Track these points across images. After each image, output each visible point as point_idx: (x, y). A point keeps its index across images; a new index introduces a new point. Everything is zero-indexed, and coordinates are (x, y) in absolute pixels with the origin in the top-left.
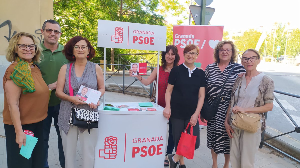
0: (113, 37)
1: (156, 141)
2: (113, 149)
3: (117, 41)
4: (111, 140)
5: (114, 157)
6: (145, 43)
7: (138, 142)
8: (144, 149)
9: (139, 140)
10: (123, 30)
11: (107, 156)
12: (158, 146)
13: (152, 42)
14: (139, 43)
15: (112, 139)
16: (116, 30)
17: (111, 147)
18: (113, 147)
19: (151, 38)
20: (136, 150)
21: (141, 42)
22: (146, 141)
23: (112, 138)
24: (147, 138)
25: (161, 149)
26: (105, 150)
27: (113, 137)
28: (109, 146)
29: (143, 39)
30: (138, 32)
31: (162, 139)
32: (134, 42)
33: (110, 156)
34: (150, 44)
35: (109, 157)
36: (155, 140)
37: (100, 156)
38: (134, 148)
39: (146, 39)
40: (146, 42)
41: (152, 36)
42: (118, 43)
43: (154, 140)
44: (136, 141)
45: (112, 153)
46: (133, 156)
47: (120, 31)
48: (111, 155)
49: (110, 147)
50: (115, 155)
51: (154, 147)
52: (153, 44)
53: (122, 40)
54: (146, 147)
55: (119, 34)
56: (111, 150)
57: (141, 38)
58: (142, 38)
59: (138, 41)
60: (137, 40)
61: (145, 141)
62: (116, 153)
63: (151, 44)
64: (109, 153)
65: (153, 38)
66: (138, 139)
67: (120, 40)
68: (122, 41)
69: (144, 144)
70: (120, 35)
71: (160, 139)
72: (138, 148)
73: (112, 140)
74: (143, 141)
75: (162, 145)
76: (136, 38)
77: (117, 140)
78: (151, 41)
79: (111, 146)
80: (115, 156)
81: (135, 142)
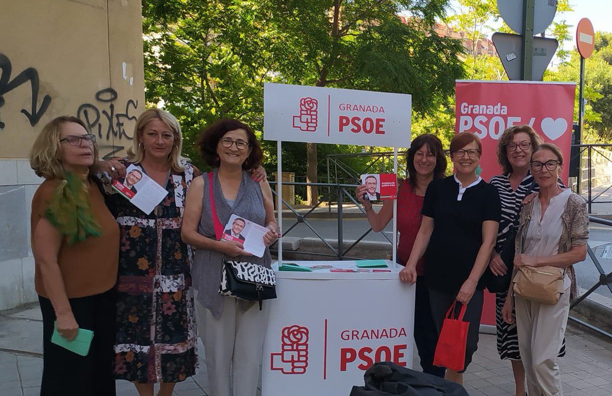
0: (297, 120)
1: (391, 337)
2: (301, 352)
3: (304, 126)
4: (295, 332)
5: (302, 370)
6: (366, 131)
7: (353, 339)
8: (366, 354)
9: (355, 334)
10: (317, 104)
11: (288, 367)
12: (397, 348)
13: (381, 129)
14: (353, 130)
15: (298, 331)
16: (303, 103)
17: (295, 348)
18: (300, 347)
19: (378, 120)
20: (349, 355)
21: (356, 128)
22: (370, 337)
23: (297, 328)
24: (372, 331)
25: (402, 355)
26: (282, 354)
27: (300, 328)
28: (292, 345)
29: (360, 123)
30: (348, 107)
31: (405, 334)
32: (341, 130)
33: (294, 367)
34: (376, 133)
35: (293, 370)
36: (389, 336)
37: (274, 367)
38: (344, 352)
39: (368, 123)
40: (368, 128)
41: (380, 116)
42: (307, 130)
43: (387, 335)
44: (348, 336)
45: (299, 361)
46: (343, 368)
47: (311, 105)
48: (296, 364)
49: (293, 347)
50: (304, 364)
51: (386, 349)
52: (383, 133)
53: (315, 125)
54: (369, 350)
55: (309, 112)
56: (295, 354)
57: (356, 121)
58: (359, 119)
59: (351, 126)
60: (347, 124)
61: (368, 336)
62: (306, 362)
63: (378, 132)
64: (293, 361)
65: (383, 120)
66: (353, 331)
67: (311, 125)
68: (315, 127)
69: (365, 343)
70: (310, 114)
71: (400, 334)
72: (352, 351)
73: (297, 334)
74: (363, 336)
75: (404, 347)
76: (344, 121)
77: (307, 334)
78: (378, 126)
79: (295, 345)
80: (304, 368)
81: (347, 338)
